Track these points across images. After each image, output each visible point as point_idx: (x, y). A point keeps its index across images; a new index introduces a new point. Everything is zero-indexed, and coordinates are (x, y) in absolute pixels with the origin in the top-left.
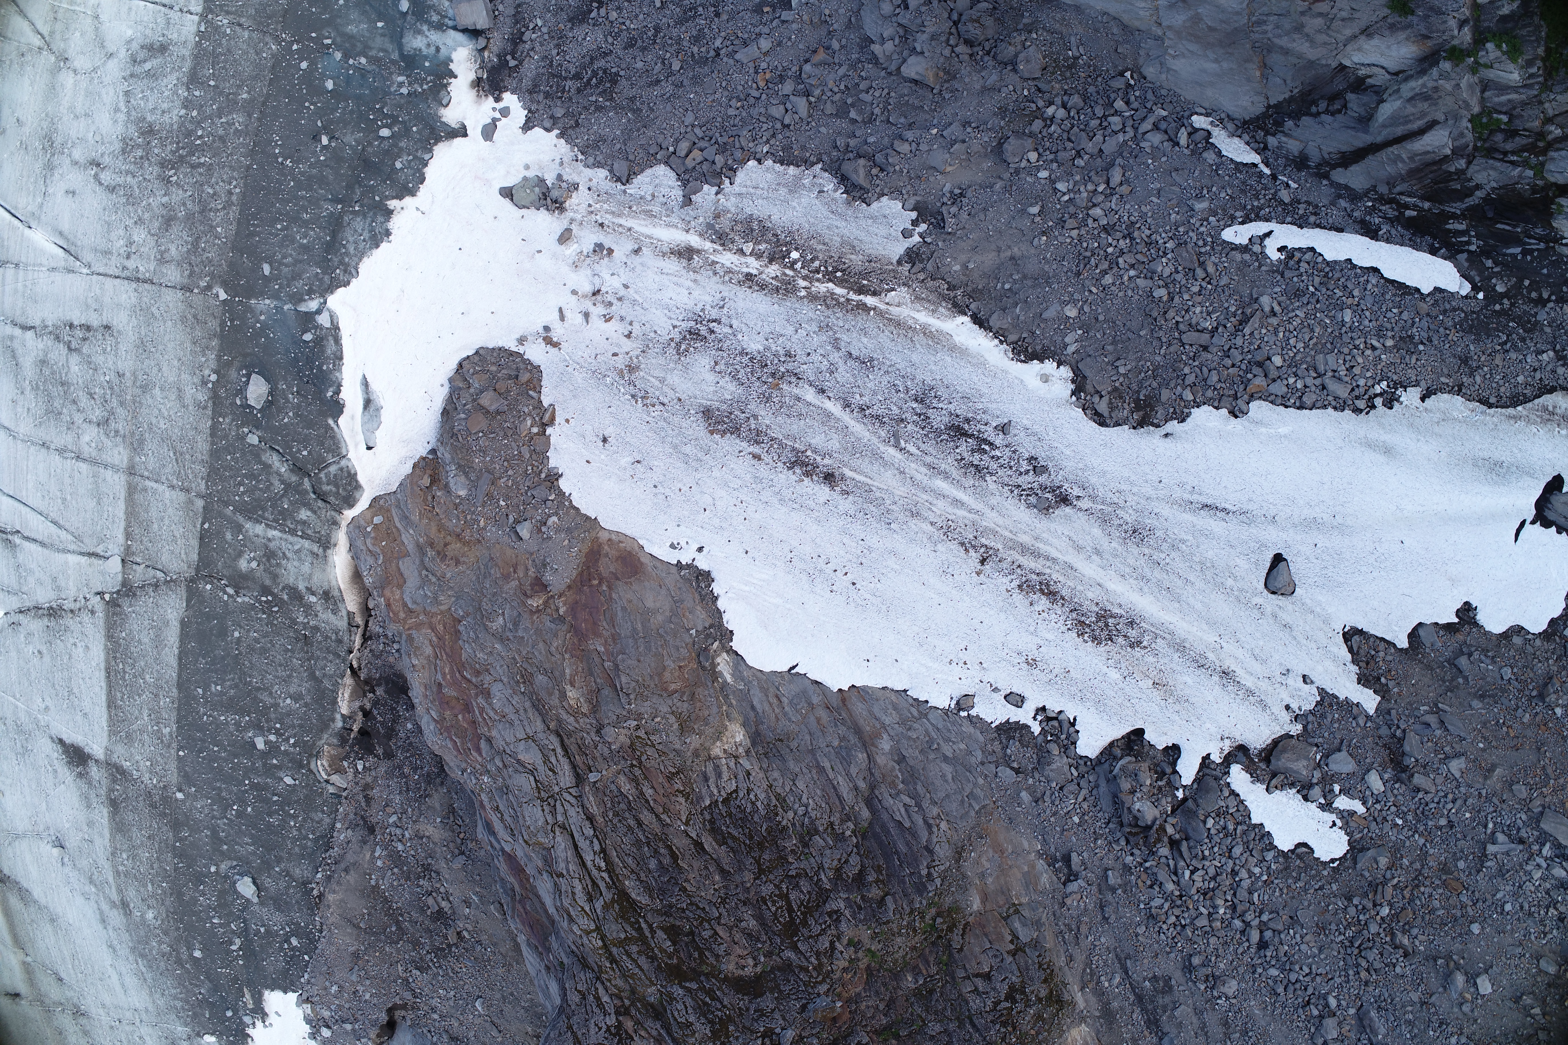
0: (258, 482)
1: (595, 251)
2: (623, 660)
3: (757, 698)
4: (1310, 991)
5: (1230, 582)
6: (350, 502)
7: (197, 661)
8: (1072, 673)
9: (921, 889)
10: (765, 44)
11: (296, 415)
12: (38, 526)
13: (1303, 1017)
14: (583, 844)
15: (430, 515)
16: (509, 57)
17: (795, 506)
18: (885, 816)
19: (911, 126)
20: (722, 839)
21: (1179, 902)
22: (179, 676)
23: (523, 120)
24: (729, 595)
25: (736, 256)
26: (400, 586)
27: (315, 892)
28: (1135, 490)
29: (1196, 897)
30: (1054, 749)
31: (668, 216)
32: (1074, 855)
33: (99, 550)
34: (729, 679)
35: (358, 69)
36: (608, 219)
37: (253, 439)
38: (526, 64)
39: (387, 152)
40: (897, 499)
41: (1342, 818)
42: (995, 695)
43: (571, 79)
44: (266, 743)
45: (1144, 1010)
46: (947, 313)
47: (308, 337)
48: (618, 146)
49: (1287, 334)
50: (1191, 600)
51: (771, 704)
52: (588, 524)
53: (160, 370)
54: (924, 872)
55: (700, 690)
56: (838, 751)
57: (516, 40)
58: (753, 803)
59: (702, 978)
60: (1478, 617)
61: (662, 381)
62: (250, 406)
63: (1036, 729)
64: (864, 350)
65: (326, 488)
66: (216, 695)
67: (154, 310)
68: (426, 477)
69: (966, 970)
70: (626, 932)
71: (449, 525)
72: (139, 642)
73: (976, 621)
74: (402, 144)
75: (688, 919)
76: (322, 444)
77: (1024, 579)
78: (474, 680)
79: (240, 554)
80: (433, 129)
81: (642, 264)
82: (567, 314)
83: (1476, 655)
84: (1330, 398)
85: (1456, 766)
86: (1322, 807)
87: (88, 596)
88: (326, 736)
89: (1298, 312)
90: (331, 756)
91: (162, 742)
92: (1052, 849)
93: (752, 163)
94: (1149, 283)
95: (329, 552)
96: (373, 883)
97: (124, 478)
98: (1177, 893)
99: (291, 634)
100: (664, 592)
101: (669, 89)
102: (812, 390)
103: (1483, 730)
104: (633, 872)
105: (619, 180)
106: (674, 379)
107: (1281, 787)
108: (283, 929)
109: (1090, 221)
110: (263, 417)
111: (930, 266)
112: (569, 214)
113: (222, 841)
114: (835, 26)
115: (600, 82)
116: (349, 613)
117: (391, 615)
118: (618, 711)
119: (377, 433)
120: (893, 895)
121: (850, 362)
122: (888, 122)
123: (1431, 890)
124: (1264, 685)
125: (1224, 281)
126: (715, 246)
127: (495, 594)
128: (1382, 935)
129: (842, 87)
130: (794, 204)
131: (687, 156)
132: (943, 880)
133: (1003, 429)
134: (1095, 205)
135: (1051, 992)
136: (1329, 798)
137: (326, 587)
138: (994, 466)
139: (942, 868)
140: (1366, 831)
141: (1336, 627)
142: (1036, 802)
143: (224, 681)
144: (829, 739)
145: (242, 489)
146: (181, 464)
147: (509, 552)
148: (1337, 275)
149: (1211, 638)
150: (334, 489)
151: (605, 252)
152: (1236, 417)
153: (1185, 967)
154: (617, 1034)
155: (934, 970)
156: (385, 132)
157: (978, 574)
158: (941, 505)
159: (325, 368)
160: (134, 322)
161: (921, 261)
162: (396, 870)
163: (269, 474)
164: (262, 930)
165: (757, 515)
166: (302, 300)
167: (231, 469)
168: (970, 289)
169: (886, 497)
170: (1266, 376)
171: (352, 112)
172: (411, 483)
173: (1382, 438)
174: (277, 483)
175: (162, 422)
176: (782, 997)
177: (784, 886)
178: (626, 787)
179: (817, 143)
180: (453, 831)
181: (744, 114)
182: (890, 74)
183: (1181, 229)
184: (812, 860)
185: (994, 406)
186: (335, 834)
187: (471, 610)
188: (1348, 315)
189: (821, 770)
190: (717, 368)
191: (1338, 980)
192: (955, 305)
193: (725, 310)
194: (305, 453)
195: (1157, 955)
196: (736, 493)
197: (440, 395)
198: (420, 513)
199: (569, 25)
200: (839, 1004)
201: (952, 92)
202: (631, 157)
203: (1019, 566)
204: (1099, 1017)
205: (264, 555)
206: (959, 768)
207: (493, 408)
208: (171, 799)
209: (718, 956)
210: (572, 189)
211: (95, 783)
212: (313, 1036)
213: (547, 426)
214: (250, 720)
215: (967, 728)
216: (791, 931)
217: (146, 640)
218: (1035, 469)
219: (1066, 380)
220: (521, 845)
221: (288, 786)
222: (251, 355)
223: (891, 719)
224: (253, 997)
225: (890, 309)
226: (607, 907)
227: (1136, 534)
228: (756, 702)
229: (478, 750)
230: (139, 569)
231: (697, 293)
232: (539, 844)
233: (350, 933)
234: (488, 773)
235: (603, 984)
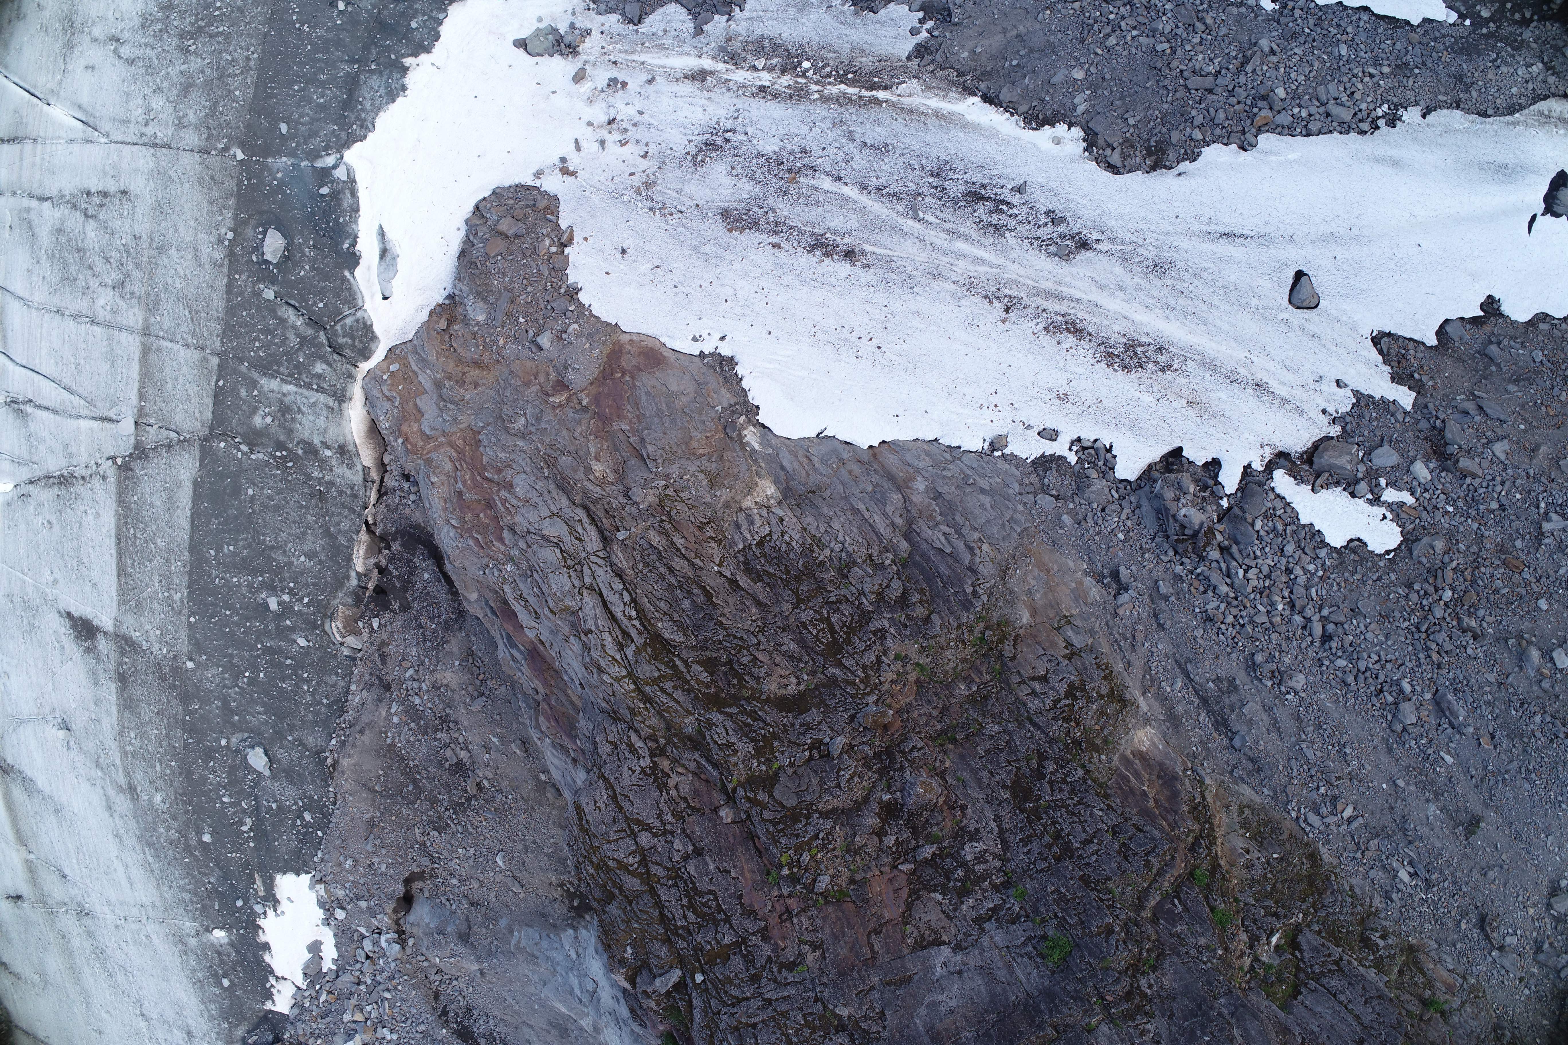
0: (274, 337)
1: (609, 85)
2: (649, 434)
3: (787, 460)
4: (1382, 678)
5: (1254, 302)
6: (366, 354)
7: (209, 521)
8: (1105, 403)
9: (967, 605)
11: (313, 268)
12: (50, 393)
13: (1378, 705)
14: (612, 599)
15: (447, 353)
17: (816, 284)
18: (924, 546)
20: (757, 577)
21: (1235, 603)
22: (192, 538)
24: (753, 374)
25: (749, 73)
26: (417, 421)
27: (329, 761)
28: (1153, 228)
29: (1252, 596)
30: (1094, 474)
31: (680, 46)
32: (1122, 569)
33: (112, 414)
34: (757, 446)
36: (621, 57)
39: (403, 15)
40: (918, 265)
41: (1392, 511)
42: (1028, 432)
44: (279, 604)
45: (1210, 712)
46: (958, 96)
47: (324, 191)
49: (1288, 69)
50: (1218, 322)
51: (801, 463)
52: (609, 329)
53: (176, 231)
54: (969, 590)
55: (729, 453)
56: (872, 496)
58: (788, 543)
59: (743, 702)
60: (1502, 308)
61: (679, 192)
62: (267, 262)
63: (1072, 458)
64: (878, 138)
65: (342, 340)
66: (229, 557)
67: (171, 173)
68: (443, 320)
69: (1021, 676)
70: (659, 670)
71: (467, 355)
72: (151, 505)
73: (1005, 366)
74: (418, 7)
75: (725, 649)
76: (338, 296)
77: (1050, 321)
78: (496, 477)
79: (255, 410)
81: (656, 92)
82: (583, 143)
83: (1505, 342)
84: (1335, 124)
85: (1500, 449)
86: (1370, 502)
87: (100, 461)
88: (340, 595)
89: (1297, 51)
90: (346, 617)
91: (173, 609)
92: (1099, 567)
94: (1152, 40)
95: (344, 405)
96: (389, 741)
97: (138, 339)
98: (1232, 595)
99: (306, 490)
100: (687, 377)
102: (828, 180)
103: (1522, 412)
104: (665, 614)
105: (631, 21)
106: (691, 188)
107: (1326, 486)
108: (296, 803)
110: (279, 272)
111: (938, 57)
112: (583, 57)
113: (233, 712)
116: (364, 467)
117: (409, 447)
118: (645, 476)
119: (393, 282)
120: (939, 613)
121: (866, 151)
123: (1492, 570)
124: (1298, 393)
125: (1223, 31)
126: (728, 66)
127: (516, 400)
128: (1448, 619)
130: (804, 20)
132: (989, 597)
133: (1019, 189)
135: (1112, 690)
136: (1376, 490)
137: (341, 442)
138: (1012, 223)
139: (988, 585)
140: (1417, 521)
141: (1363, 333)
142: (1079, 524)
143: (237, 541)
144: (862, 486)
145: (257, 344)
146: (196, 322)
147: (529, 364)
148: (1330, 17)
149: (1242, 354)
150: (350, 341)
151: (619, 86)
152: (1246, 150)
153: (1248, 667)
154: (653, 773)
155: (987, 678)
157: (1003, 322)
158: (962, 264)
159: (341, 220)
160: (152, 185)
161: (930, 54)
162: (413, 725)
163: (285, 328)
164: (274, 806)
165: (779, 299)
166: (319, 156)
167: (247, 326)
168: (978, 73)
169: (907, 264)
170: (1271, 108)
172: (428, 329)
173: (1389, 153)
174: (292, 337)
175: (178, 282)
176: (828, 710)
177: (825, 611)
178: (657, 540)
180: (472, 674)
184: (852, 588)
185: (1009, 170)
186: (350, 697)
187: (491, 420)
188: (1344, 50)
189: (856, 512)
190: (734, 172)
191: (1410, 665)
192: (965, 88)
193: (740, 120)
194: (321, 305)
195: (1218, 657)
196: (757, 281)
197: (455, 239)
198: (437, 353)
200: (891, 712)
203: (1044, 310)
204: (1164, 721)
205: (279, 411)
206: (997, 498)
207: (511, 233)
208: (181, 669)
209: (759, 678)
210: (585, 34)
211: (103, 657)
212: (327, 922)
213: (566, 246)
214: (263, 581)
215: (1002, 465)
216: (834, 649)
217: (158, 503)
218: (1053, 221)
219: (1077, 140)
220: (546, 622)
221: (302, 647)
222: (267, 212)
223: (923, 463)
224: (264, 883)
225: (902, 99)
226: (638, 651)
227: (1157, 267)
228: (785, 463)
229: (501, 540)
230: (152, 430)
231: (711, 109)
232: (566, 609)
233: (365, 799)
234: (512, 559)
235: (636, 731)
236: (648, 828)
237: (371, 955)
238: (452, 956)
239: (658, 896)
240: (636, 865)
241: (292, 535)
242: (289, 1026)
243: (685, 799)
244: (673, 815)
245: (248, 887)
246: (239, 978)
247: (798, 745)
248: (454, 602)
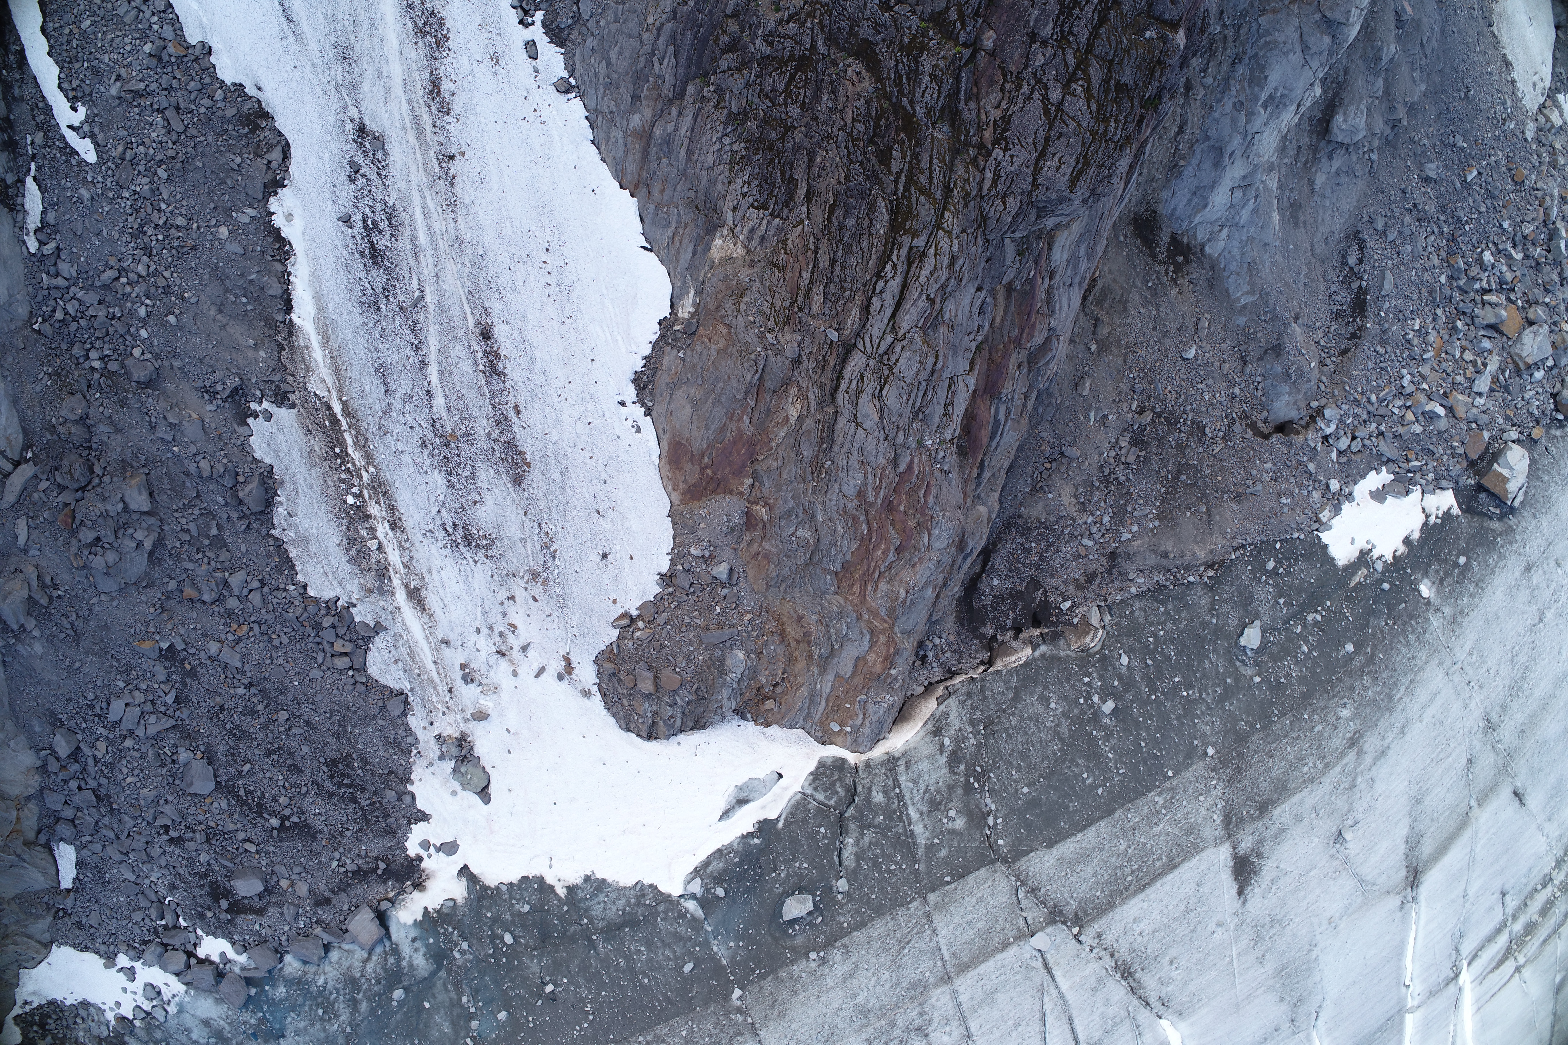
0: (877, 857)
1: (472, 681)
2: (738, 391)
3: (686, 256)
6: (840, 764)
7: (1075, 811)
8: (479, 21)
10: (213, 647)
11: (795, 859)
12: (1057, 1038)
14: (890, 301)
15: (791, 678)
16: (380, 872)
17: (528, 347)
18: (681, 72)
19: (187, 474)
20: (791, 183)
22: (1101, 818)
23: (421, 824)
24: (635, 349)
25: (387, 550)
26: (865, 660)
27: (1211, 573)
28: (315, 82)
31: (401, 636)
33: (1038, 965)
34: (692, 294)
35: (474, 999)
36: (442, 689)
37: (842, 884)
38: (375, 853)
39: (524, 926)
40: (459, 265)
42: (540, 68)
43: (359, 803)
44: (1105, 702)
46: (300, 336)
47: (720, 892)
48: (380, 722)
49: (126, 56)
51: (681, 240)
52: (677, 519)
53: (840, 1009)
55: (710, 306)
56: (668, 154)
57: (361, 875)
58: (749, 184)
59: (894, 100)
61: (523, 541)
62: (815, 906)
63: (539, 16)
64: (375, 382)
65: (842, 793)
66: (1094, 775)
68: (766, 708)
70: (918, 200)
71: (781, 650)
72: (1095, 875)
73: (498, 127)
74: (508, 917)
75: (864, 154)
76: (805, 819)
77: (440, 115)
78: (862, 518)
79: (952, 832)
80: (480, 899)
81: (452, 630)
82: (536, 668)
87: (1088, 949)
88: (1062, 653)
89: (107, 60)
90: (1079, 638)
91: (1172, 798)
93: (311, 593)
94: (162, 188)
95: (897, 755)
96: (1157, 523)
97: (957, 982)
99: (992, 741)
100: (673, 407)
101: (306, 708)
102: (435, 403)
104: (870, 235)
105: (406, 702)
106: (513, 531)
108: (1266, 582)
109: (151, 269)
110: (817, 889)
111: (277, 377)
112: (463, 726)
113: (1226, 687)
114: (159, 595)
115: (343, 775)
116: (939, 704)
117: (892, 650)
118: (773, 359)
119: (761, 776)
120: (723, 11)
121: (392, 387)
122: (198, 496)
125: (122, 133)
127: (788, 557)
129: (200, 556)
130: (314, 531)
131: (345, 654)
133: (347, 220)
134: (139, 276)
137: (930, 737)
138: (378, 206)
143: (1075, 775)
144: (666, 169)
145: (893, 867)
146: (909, 937)
147: (751, 573)
148: (65, 54)
150: (838, 785)
151: (467, 671)
152: (210, 47)
154: (1002, 138)
156: (508, 939)
157: (463, 154)
158: (438, 226)
159: (737, 860)
161: (279, 387)
162: (1129, 509)
163: (863, 851)
164: (1282, 601)
165: (559, 374)
166: (694, 919)
167: (883, 888)
168: (271, 332)
169: (465, 275)
170: (164, 48)
171: (512, 980)
172: (783, 718)
174: (867, 839)
175: (884, 978)
177: (781, 99)
178: (817, 299)
179: (257, 547)
180: (1050, 475)
181: (278, 627)
182: (161, 520)
183: (111, 195)
184: (749, 97)
185: (337, 242)
186: (1144, 589)
187: (819, 571)
189: (689, 153)
190: (478, 498)
192: (291, 334)
193: (431, 527)
196: (557, 406)
197: (690, 740)
198: (797, 689)
199: (319, 836)
201: (137, 457)
202: (380, 703)
205: (938, 810)
206: (606, 48)
207: (649, 675)
208: (1219, 758)
209: (867, 102)
210: (442, 740)
211: (1257, 838)
212: (1349, 497)
213: (631, 617)
214: (1095, 729)
215: (579, 70)
216: (804, 63)
217: (1089, 870)
218: (357, 172)
219: (279, 200)
220: (950, 364)
221: (1130, 658)
222: (771, 935)
223: (617, 134)
224: (1354, 574)
225: (330, 386)
226: (915, 235)
227: (346, 56)
228: (689, 255)
229: (910, 466)
230: (1030, 916)
231: (437, 563)
232: (924, 341)
233: (1221, 516)
234: (920, 443)
235: (980, 189)
236: (1045, 98)
237: (1350, 435)
238: (1301, 353)
239: (1089, 39)
240: (1080, 82)
241: (1039, 728)
242: (1461, 483)
243: (1002, 90)
244: (1021, 88)
245: (1367, 586)
246: (1450, 551)
247: (895, 20)
248: (1001, 539)
